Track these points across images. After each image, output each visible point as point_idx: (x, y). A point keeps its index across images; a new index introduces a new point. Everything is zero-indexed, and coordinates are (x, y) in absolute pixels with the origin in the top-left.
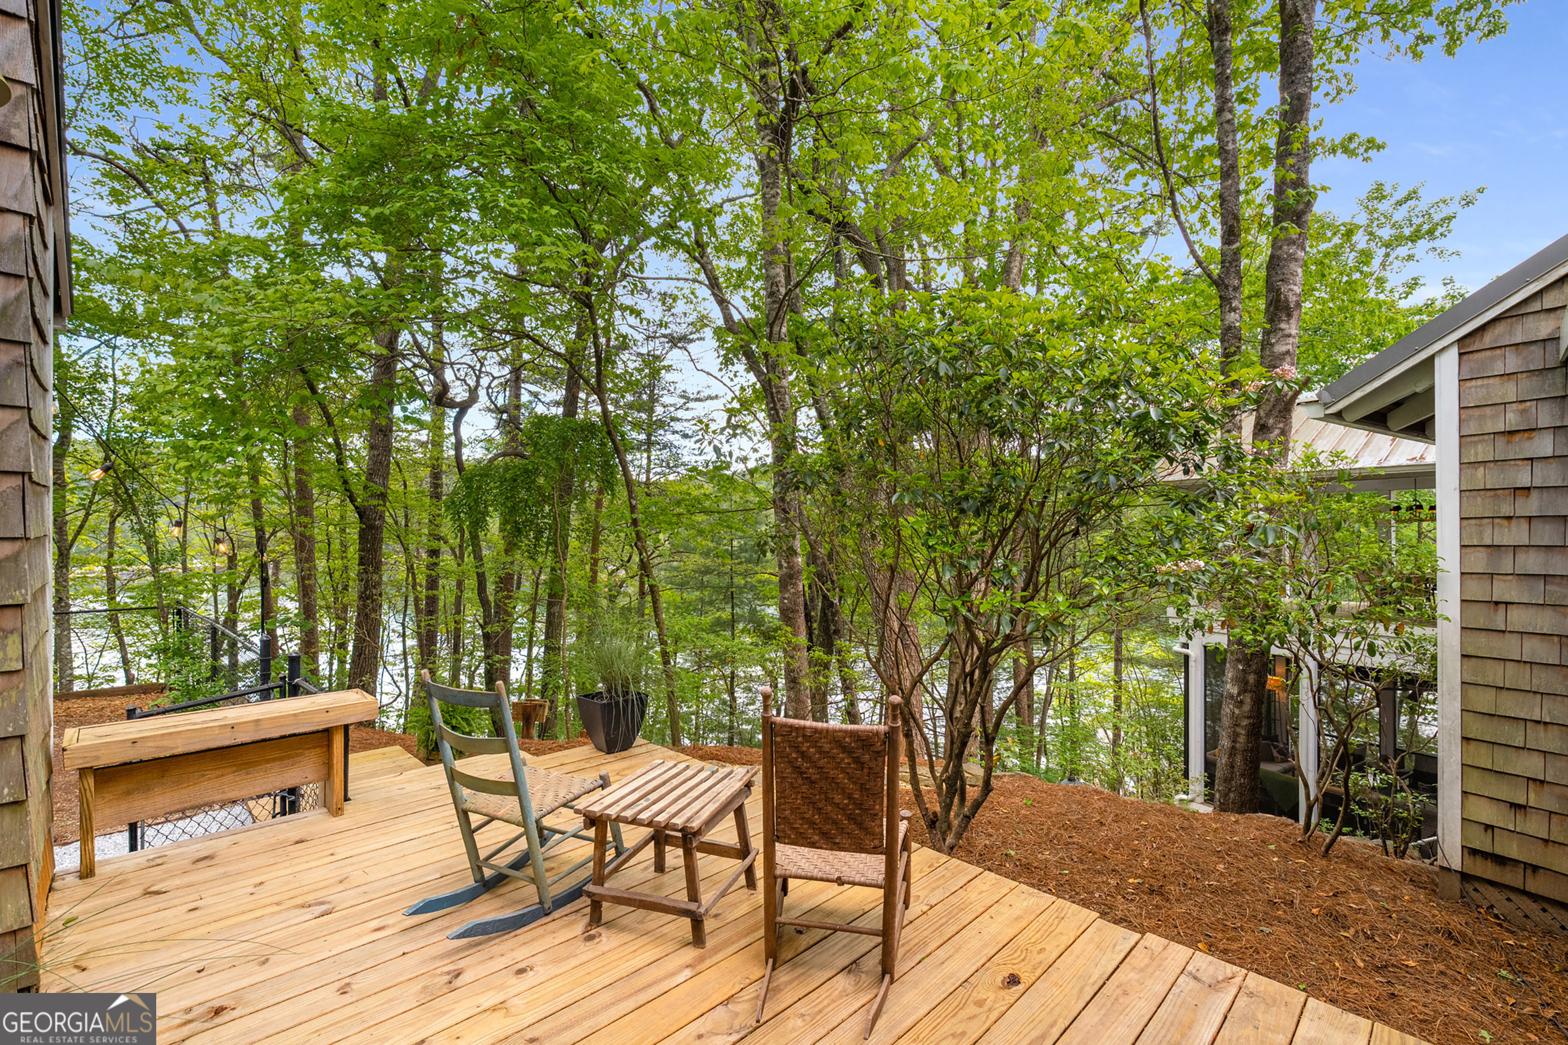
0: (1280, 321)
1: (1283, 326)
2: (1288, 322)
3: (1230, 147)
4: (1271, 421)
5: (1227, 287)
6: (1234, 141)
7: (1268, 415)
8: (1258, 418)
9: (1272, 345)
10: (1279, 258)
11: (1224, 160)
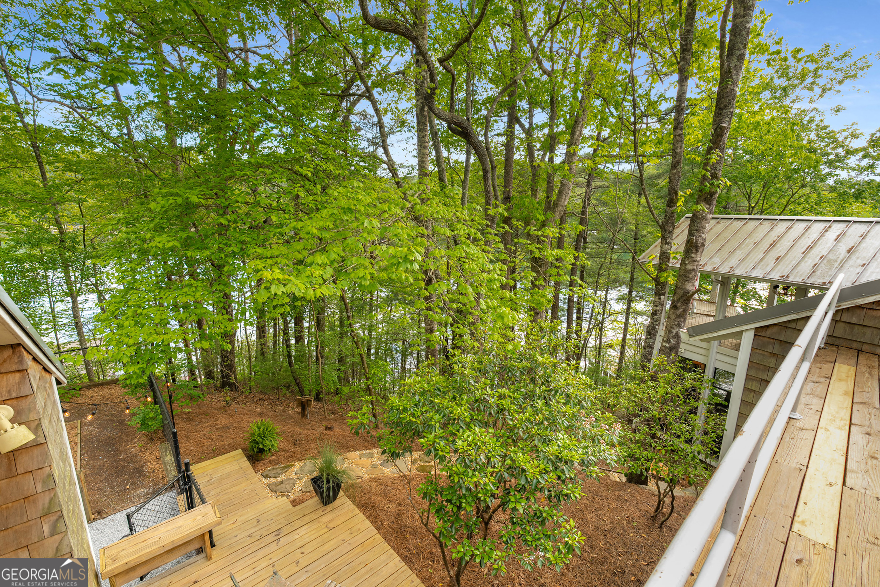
0: (692, 252)
1: (693, 255)
2: (696, 254)
3: (678, 150)
4: (679, 304)
5: (665, 230)
6: (681, 147)
7: (678, 300)
8: (673, 301)
9: (686, 264)
10: (697, 217)
11: (674, 157)
